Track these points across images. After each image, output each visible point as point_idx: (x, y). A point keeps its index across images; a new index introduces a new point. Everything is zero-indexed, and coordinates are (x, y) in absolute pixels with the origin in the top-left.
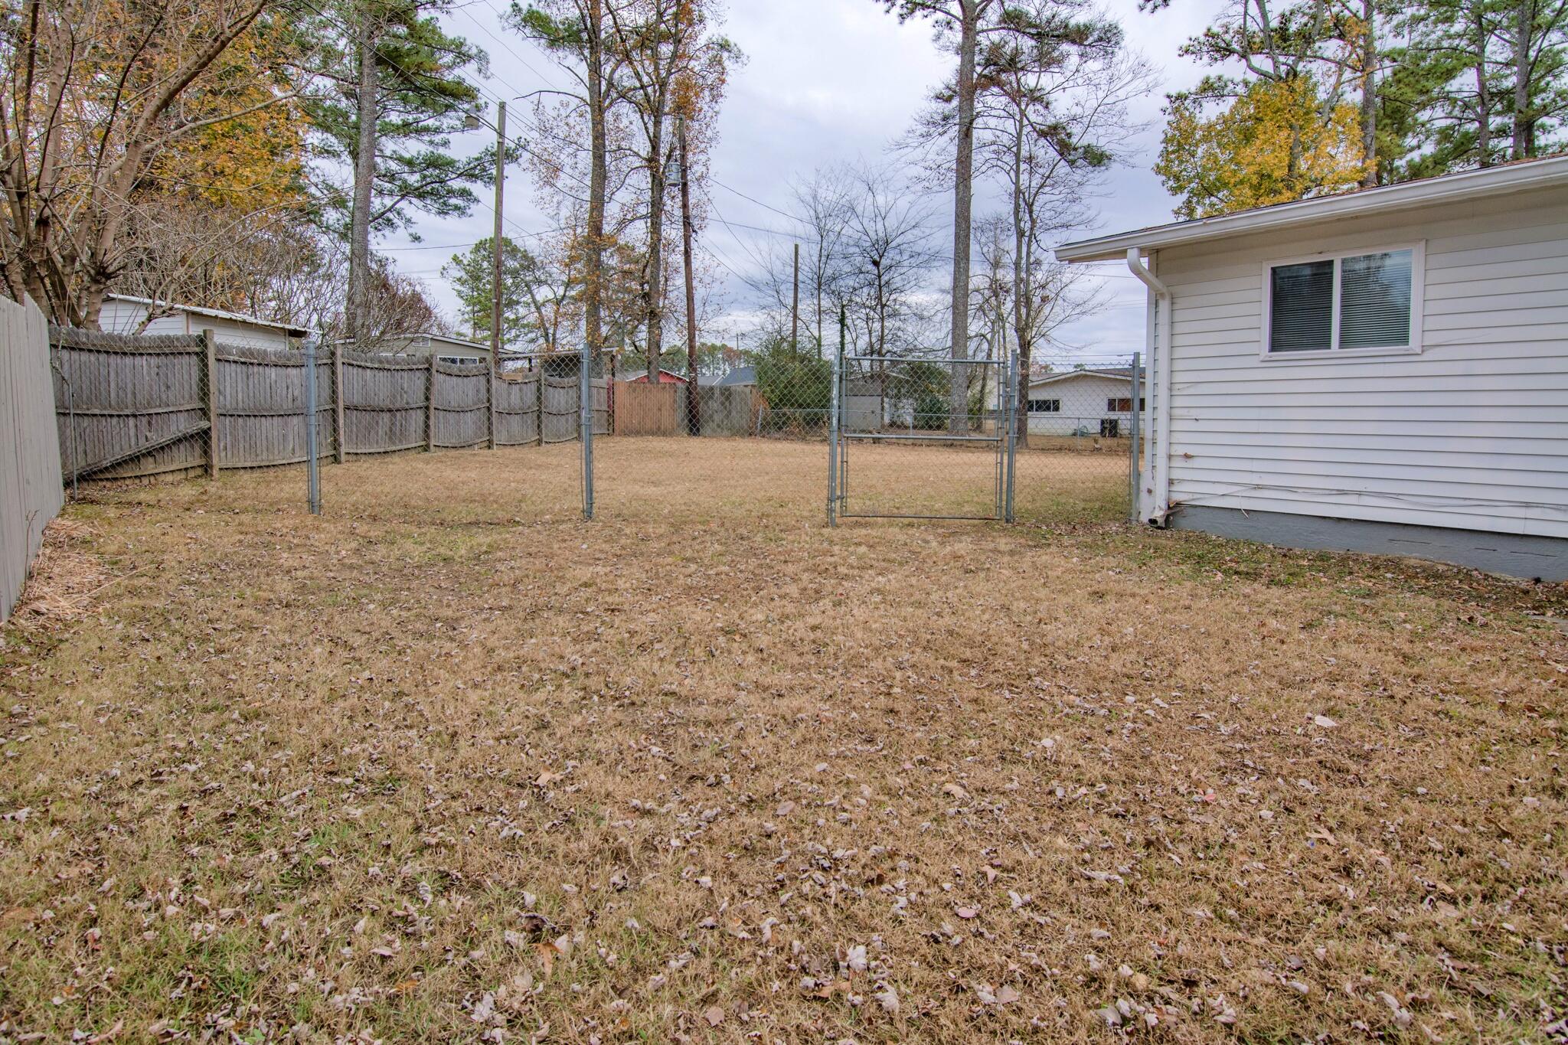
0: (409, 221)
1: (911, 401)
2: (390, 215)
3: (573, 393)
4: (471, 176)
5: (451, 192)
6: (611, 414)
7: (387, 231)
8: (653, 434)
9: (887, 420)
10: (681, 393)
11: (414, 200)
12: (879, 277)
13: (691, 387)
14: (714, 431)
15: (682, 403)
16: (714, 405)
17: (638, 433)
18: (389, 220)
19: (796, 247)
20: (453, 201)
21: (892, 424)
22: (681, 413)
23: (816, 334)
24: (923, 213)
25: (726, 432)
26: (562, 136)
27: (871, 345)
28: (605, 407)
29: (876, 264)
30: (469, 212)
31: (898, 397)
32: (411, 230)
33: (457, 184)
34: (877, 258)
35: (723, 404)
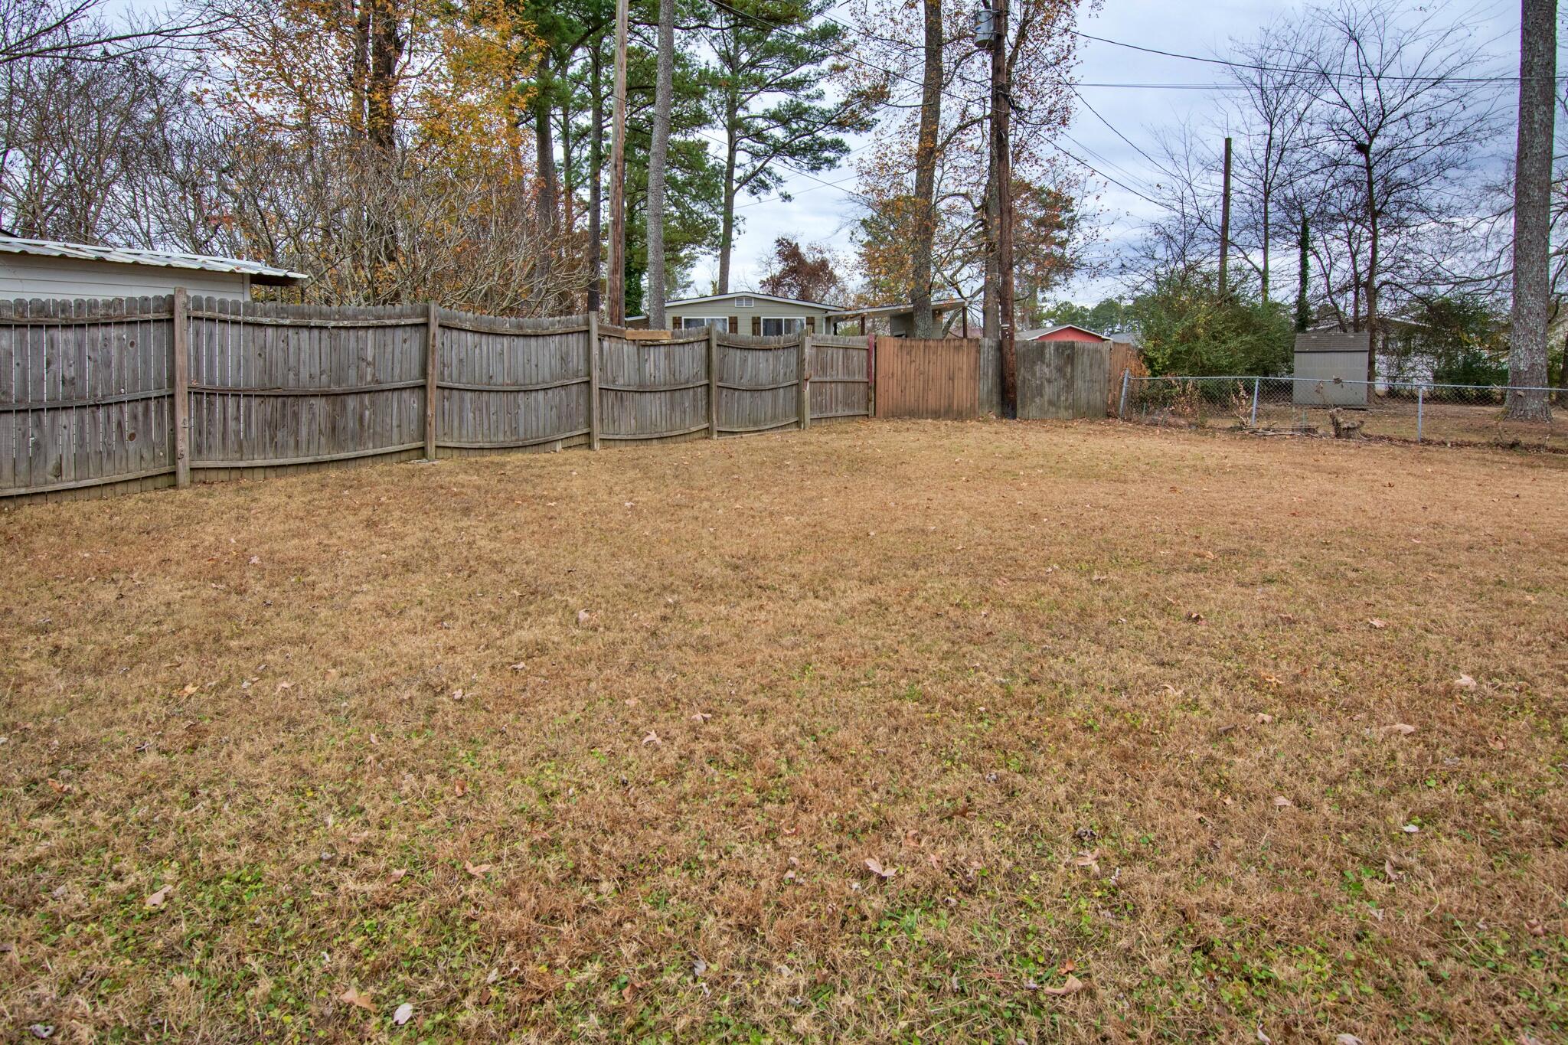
0: (779, 180)
1: (1426, 359)
2: (761, 176)
3: (792, 357)
4: (841, 126)
5: (824, 145)
6: (871, 386)
7: (762, 194)
8: (936, 415)
9: (1381, 386)
10: (988, 357)
11: (788, 159)
12: (1369, 168)
13: (1004, 347)
14: (1041, 408)
15: (990, 371)
16: (1044, 371)
17: (913, 413)
18: (762, 182)
19: (1228, 141)
20: (826, 154)
21: (1392, 394)
22: (987, 385)
23: (1261, 266)
24: (1453, 61)
25: (1063, 413)
26: (887, 36)
27: (1356, 276)
28: (861, 377)
29: (1363, 149)
30: (838, 163)
31: (1406, 352)
32: (782, 190)
33: (827, 135)
34: (1363, 138)
35: (1060, 370)
